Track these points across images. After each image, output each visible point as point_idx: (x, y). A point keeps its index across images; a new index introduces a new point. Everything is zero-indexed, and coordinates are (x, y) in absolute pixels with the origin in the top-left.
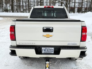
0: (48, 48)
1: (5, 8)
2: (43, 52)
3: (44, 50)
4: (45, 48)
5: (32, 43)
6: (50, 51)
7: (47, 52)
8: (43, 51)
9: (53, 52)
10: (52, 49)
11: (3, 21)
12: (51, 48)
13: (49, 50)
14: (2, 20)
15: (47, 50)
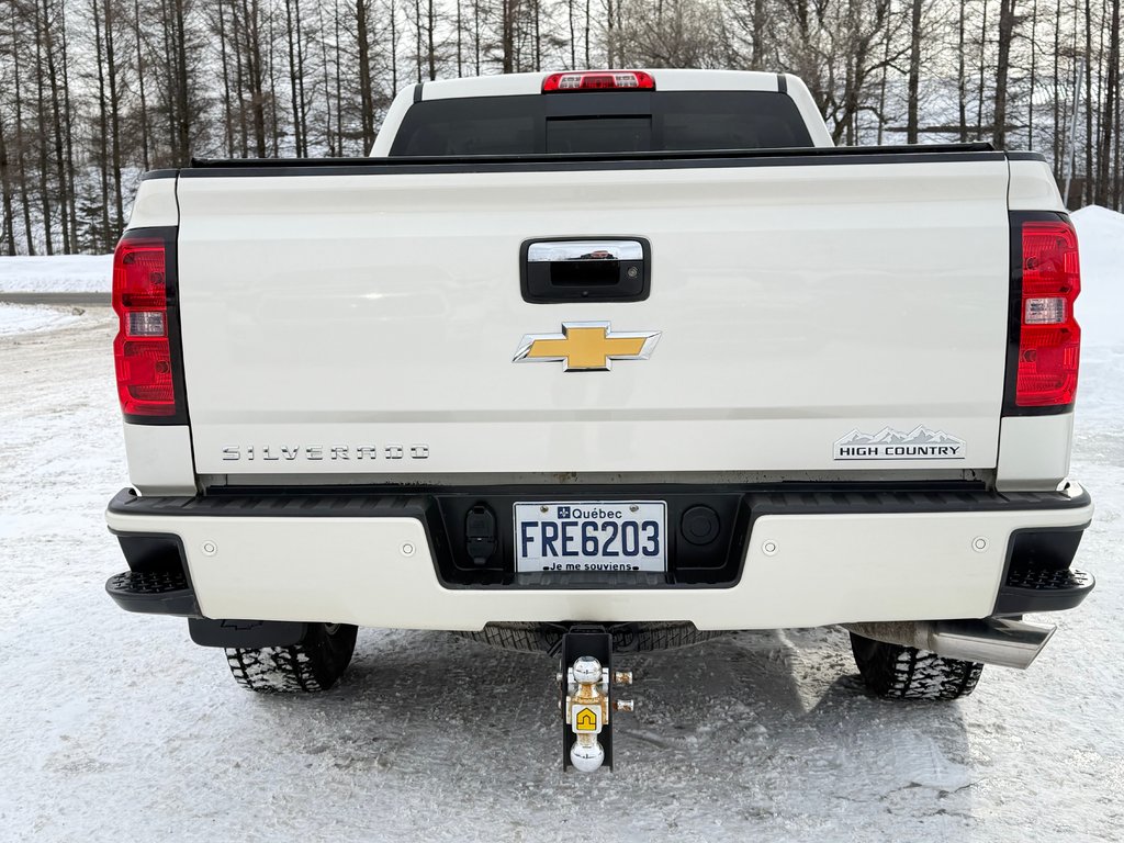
0: (587, 507)
1: (91, 212)
2: (530, 559)
3: (547, 541)
4: (553, 509)
5: (392, 453)
6: (616, 546)
7: (583, 561)
8: (535, 547)
9: (658, 564)
10: (639, 518)
11: (66, 341)
12: (623, 511)
13: (603, 537)
14: (53, 334)
15: (585, 539)
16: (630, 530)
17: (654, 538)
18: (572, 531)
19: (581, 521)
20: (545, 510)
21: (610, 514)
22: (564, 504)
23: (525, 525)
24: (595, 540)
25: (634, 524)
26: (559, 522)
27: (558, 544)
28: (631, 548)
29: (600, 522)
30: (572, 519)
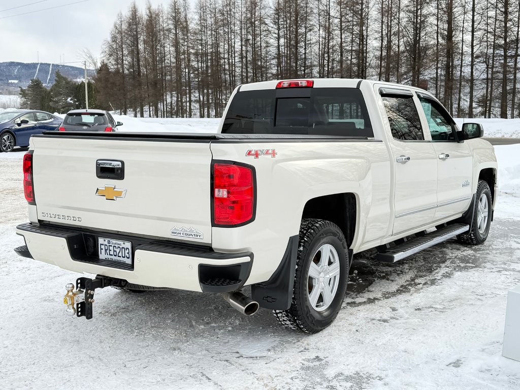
0: (114, 241)
2: (102, 256)
3: (106, 250)
4: (107, 241)
5: (74, 219)
6: (120, 254)
7: (113, 258)
8: (103, 251)
10: (125, 246)
12: (121, 244)
13: (118, 251)
15: (114, 251)
16: (123, 249)
17: (128, 253)
18: (111, 248)
19: (113, 245)
20: (105, 241)
21: (119, 244)
22: (109, 239)
23: (101, 244)
24: (116, 251)
25: (124, 248)
26: (108, 245)
27: (108, 251)
28: (124, 256)
29: (117, 246)
30: (111, 245)
